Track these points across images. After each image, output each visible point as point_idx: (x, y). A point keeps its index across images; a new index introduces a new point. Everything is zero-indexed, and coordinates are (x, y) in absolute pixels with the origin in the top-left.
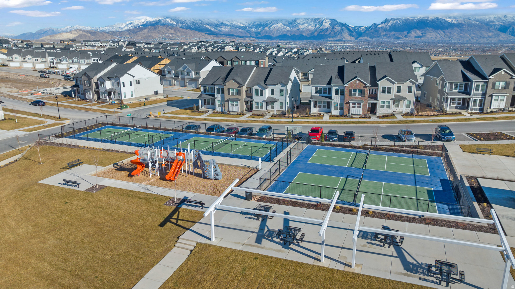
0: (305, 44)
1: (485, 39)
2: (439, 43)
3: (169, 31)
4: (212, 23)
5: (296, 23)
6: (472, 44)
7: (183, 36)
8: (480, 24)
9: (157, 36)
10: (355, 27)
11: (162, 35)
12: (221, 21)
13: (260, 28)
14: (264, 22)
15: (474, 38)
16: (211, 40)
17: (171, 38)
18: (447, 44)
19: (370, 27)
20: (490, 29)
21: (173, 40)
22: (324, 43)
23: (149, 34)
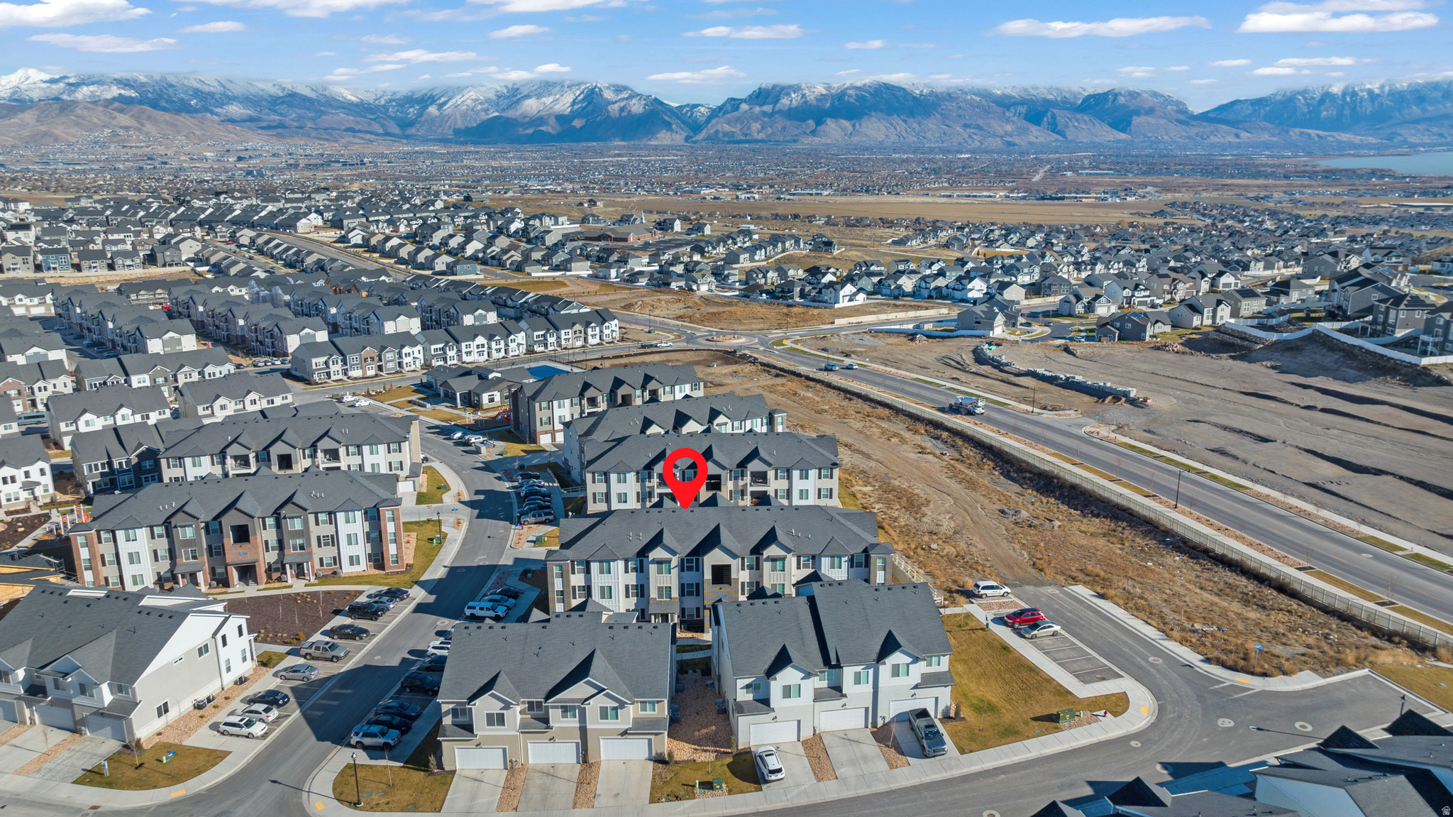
0: (548, 158)
1: (999, 139)
2: (895, 151)
3: (115, 118)
4: (261, 93)
5: (519, 96)
6: (971, 152)
7: (165, 134)
8: (984, 102)
9: (74, 136)
10: (681, 107)
11: (91, 130)
12: (289, 87)
13: (411, 110)
14: (423, 92)
15: (975, 137)
16: (261, 147)
17: (124, 141)
18: (914, 153)
19: (720, 108)
20: (1008, 114)
21: (131, 147)
22: (602, 155)
23: (43, 128)
